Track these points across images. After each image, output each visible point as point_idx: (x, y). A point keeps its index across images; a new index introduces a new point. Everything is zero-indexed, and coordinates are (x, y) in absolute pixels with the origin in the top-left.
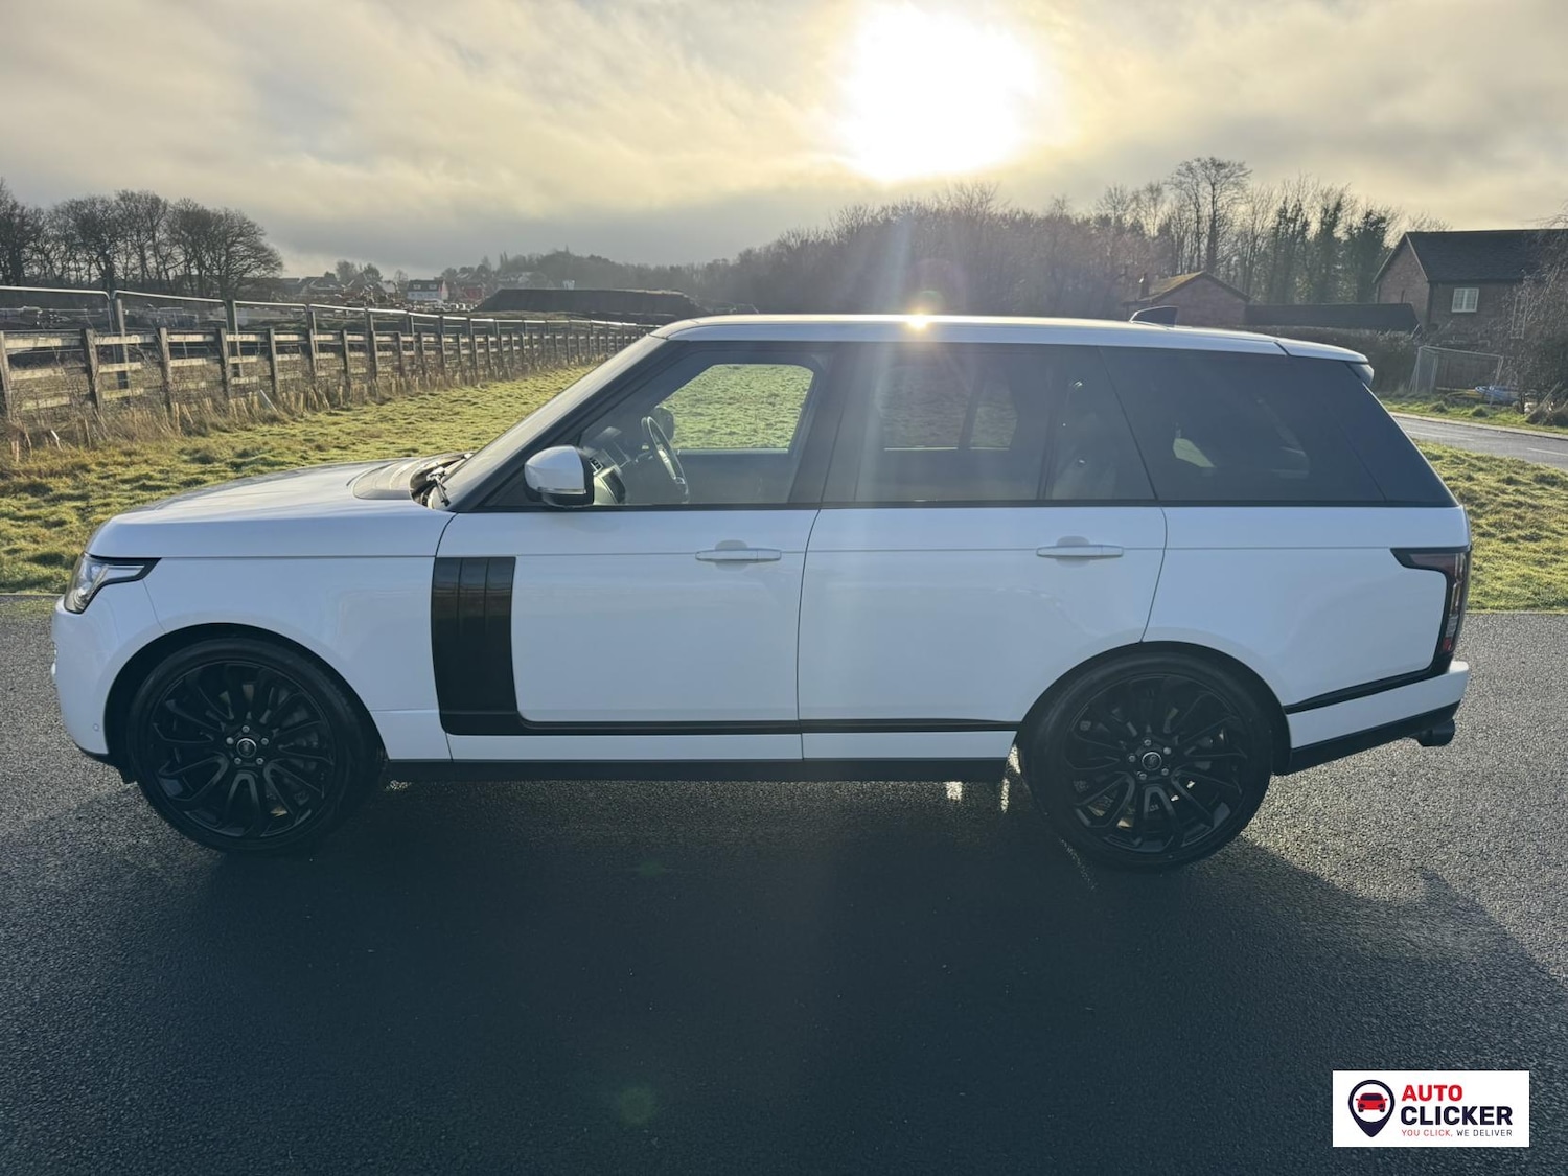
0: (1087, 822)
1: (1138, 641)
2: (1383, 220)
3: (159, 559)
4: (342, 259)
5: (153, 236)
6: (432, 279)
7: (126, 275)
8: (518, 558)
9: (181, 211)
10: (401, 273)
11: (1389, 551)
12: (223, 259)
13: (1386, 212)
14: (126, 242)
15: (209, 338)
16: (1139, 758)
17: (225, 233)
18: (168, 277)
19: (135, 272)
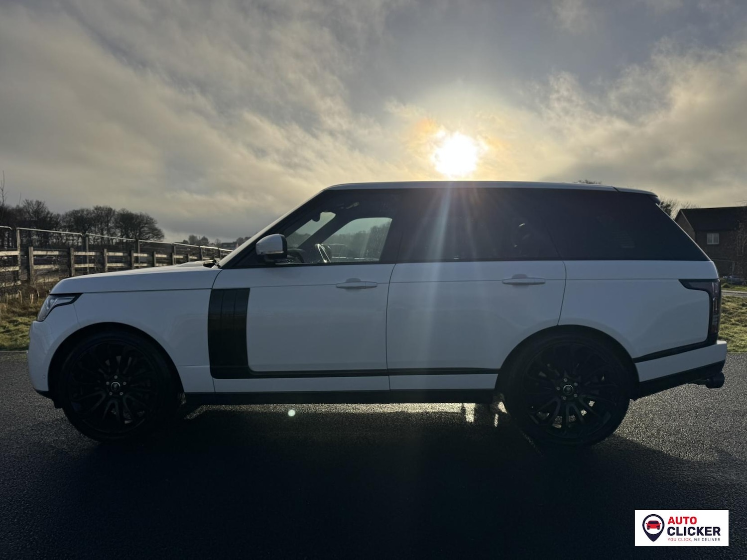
0: (537, 422)
1: (556, 325)
2: (669, 206)
3: (82, 293)
4: (191, 234)
5: (108, 225)
6: (232, 242)
7: (94, 242)
8: (251, 289)
9: (121, 214)
10: (218, 240)
11: (678, 281)
12: (138, 234)
13: (670, 202)
14: (95, 228)
15: (126, 254)
16: (562, 388)
17: (140, 223)
18: (113, 243)
19: (99, 241)
